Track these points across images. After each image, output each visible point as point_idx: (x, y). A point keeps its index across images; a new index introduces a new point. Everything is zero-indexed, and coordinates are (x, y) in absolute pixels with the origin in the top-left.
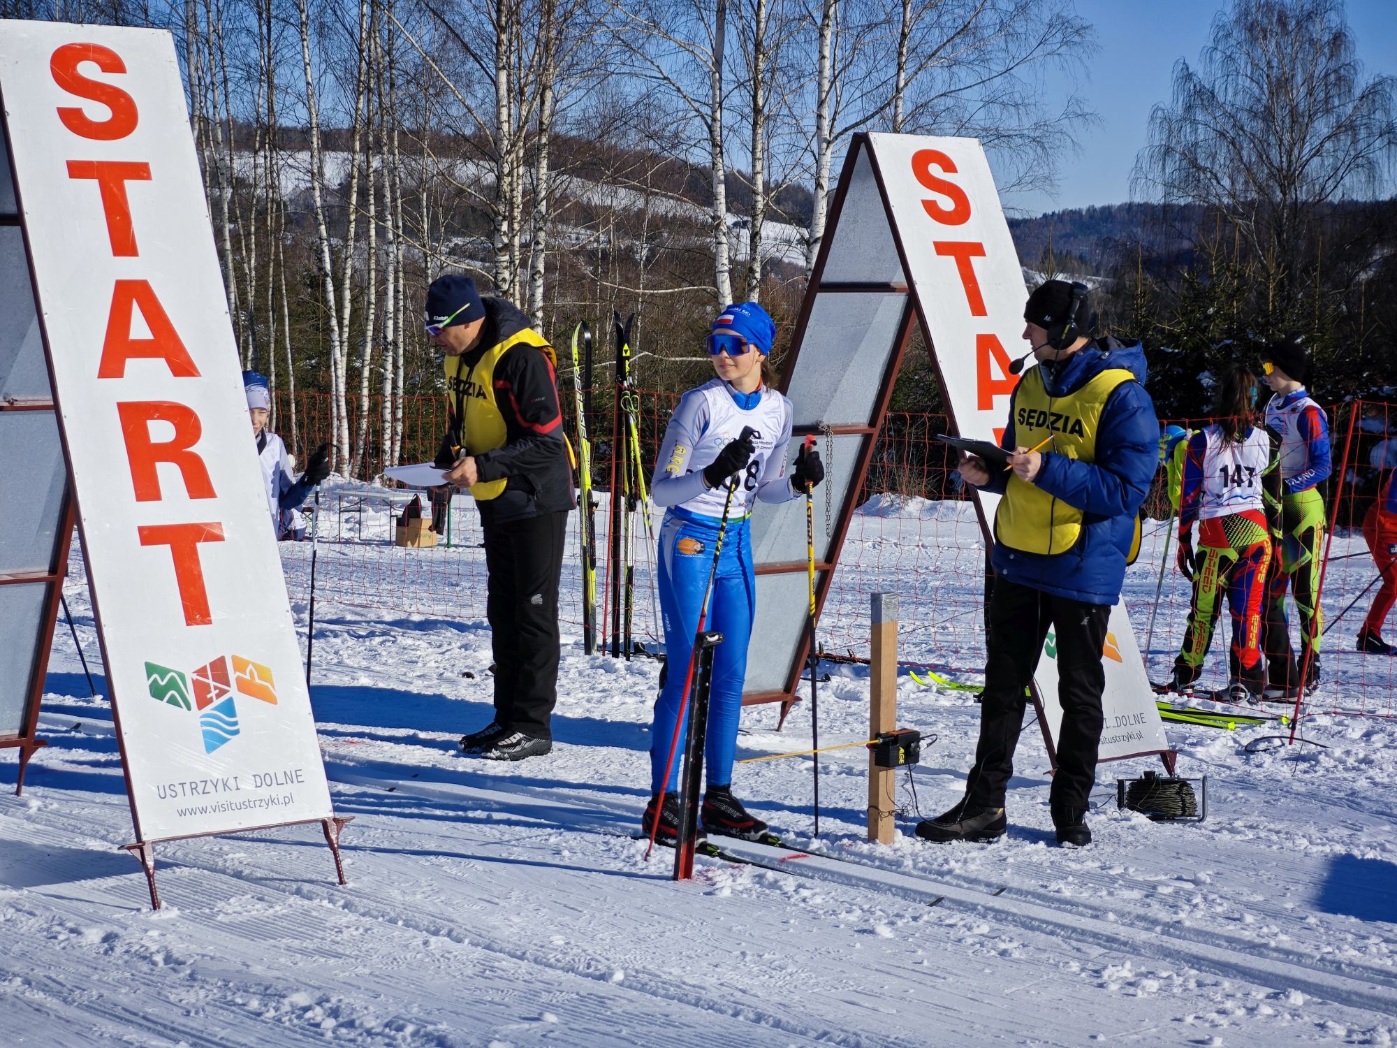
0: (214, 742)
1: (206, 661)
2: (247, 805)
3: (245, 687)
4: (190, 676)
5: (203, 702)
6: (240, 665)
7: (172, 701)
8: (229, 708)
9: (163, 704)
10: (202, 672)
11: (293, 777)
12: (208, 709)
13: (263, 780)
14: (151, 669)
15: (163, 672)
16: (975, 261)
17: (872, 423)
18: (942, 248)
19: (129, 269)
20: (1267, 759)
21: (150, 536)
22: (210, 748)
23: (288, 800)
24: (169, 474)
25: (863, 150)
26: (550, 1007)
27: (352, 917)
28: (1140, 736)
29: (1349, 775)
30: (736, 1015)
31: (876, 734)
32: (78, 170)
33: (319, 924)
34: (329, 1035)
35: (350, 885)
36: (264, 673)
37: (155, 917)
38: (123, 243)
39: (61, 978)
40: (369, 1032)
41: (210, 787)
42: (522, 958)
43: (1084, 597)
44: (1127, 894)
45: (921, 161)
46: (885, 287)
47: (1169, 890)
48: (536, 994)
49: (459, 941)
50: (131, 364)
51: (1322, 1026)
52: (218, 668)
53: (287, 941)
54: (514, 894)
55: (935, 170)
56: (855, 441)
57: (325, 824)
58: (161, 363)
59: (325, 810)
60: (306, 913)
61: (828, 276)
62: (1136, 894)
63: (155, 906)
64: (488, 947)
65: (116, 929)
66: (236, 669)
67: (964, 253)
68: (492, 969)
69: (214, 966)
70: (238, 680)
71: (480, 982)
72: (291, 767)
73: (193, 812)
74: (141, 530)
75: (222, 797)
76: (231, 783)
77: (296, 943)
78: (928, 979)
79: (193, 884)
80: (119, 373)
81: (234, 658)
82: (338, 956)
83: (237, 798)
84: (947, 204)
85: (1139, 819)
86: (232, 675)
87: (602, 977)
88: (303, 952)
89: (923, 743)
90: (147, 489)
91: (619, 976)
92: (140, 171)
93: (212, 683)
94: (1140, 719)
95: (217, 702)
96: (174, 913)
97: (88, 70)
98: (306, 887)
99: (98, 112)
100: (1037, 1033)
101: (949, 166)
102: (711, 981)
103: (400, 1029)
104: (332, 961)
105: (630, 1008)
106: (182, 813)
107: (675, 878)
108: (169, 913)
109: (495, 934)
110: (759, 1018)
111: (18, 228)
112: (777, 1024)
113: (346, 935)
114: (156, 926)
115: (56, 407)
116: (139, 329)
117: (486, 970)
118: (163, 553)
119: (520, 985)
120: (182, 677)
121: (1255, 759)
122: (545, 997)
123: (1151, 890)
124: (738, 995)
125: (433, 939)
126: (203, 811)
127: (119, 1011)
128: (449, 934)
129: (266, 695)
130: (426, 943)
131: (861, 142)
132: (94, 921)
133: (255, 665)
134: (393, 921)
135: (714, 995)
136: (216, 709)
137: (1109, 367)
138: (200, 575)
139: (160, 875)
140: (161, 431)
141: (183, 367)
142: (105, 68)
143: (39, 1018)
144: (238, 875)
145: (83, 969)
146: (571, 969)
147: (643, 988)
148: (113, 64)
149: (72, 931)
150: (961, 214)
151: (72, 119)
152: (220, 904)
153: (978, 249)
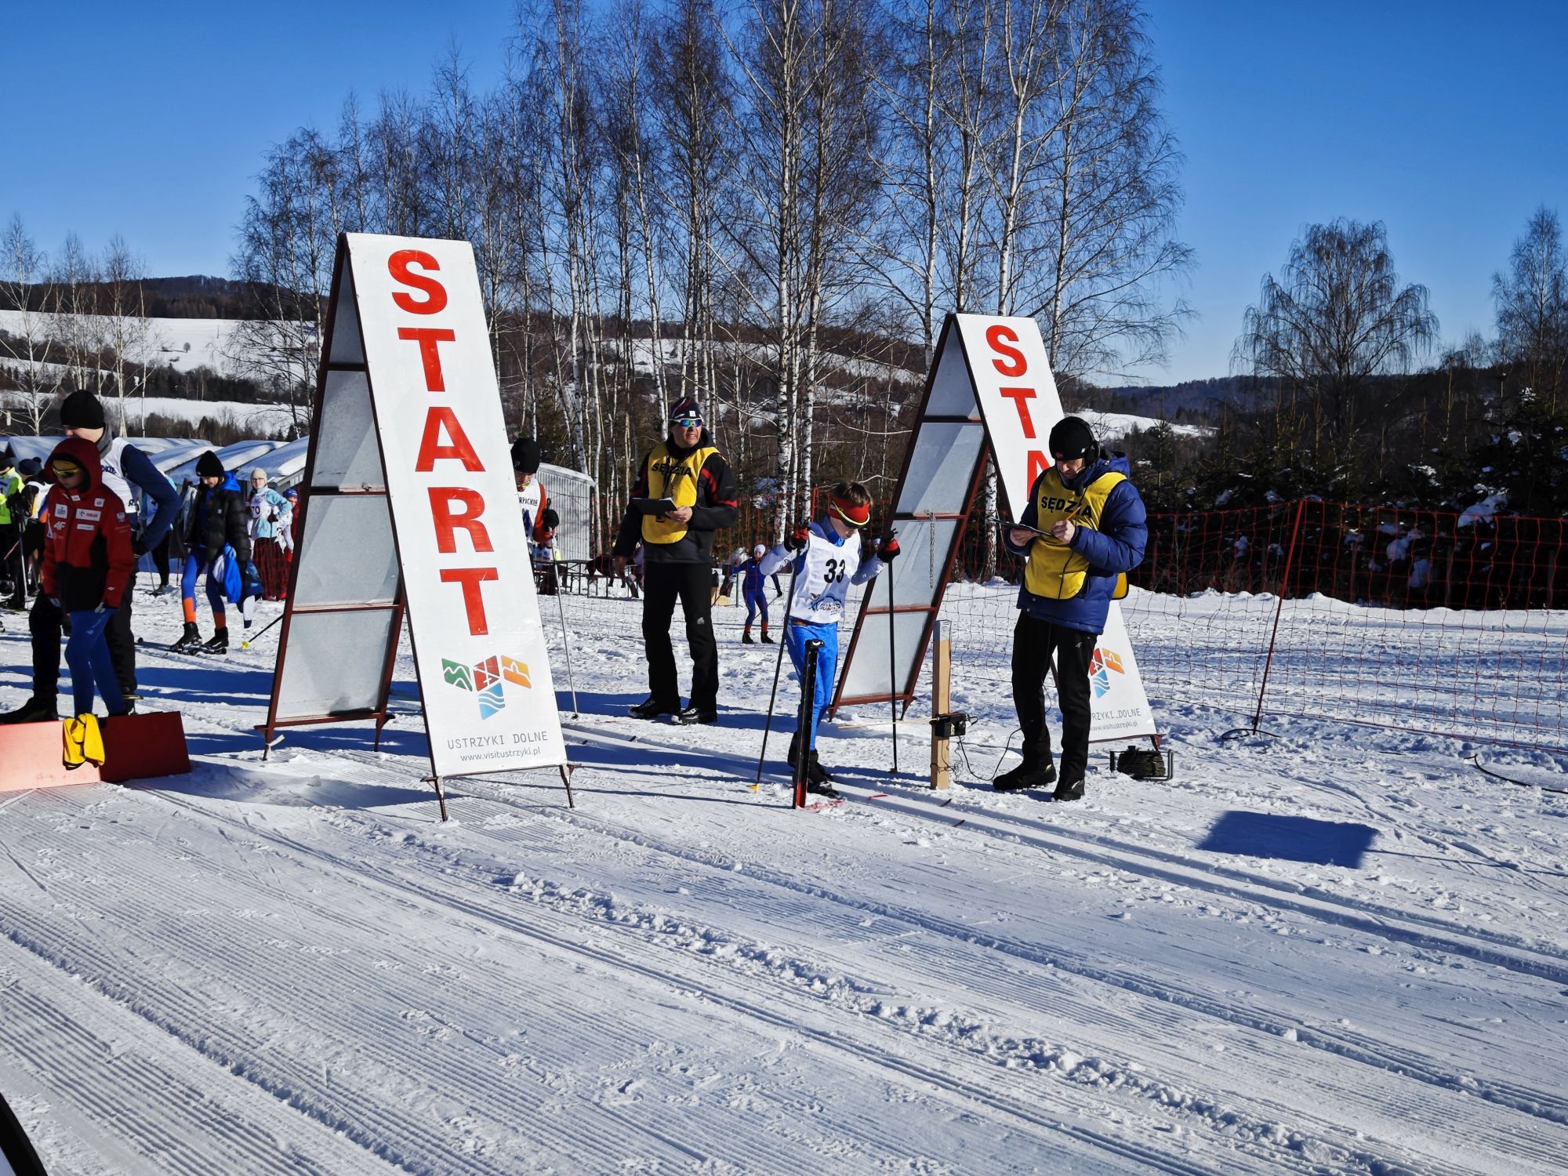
0: (487, 712)
1: (484, 657)
2: (508, 754)
3: (509, 677)
4: (472, 669)
5: (481, 685)
6: (507, 662)
7: (460, 685)
8: (498, 690)
9: (454, 686)
10: (481, 666)
11: (541, 736)
12: (483, 691)
13: (518, 738)
14: (446, 663)
15: (454, 665)
16: (1029, 401)
17: (963, 512)
18: (1006, 392)
19: (438, 399)
20: (1235, 744)
21: (448, 576)
22: (484, 717)
23: (536, 752)
24: (461, 535)
25: (952, 326)
26: (686, 885)
27: (573, 827)
28: (1135, 724)
29: (1288, 755)
30: (809, 892)
31: (935, 714)
32: (406, 334)
33: (549, 832)
34: (537, 899)
35: (577, 808)
36: (523, 667)
37: (444, 826)
38: (435, 382)
39: (371, 863)
40: (563, 898)
41: (483, 742)
42: (678, 855)
43: (1082, 627)
44: (1097, 824)
45: (993, 333)
46: (963, 419)
47: (1128, 822)
48: (680, 877)
49: (640, 844)
50: (438, 462)
51: (1203, 909)
52: (493, 663)
53: (527, 842)
54: (684, 817)
55: (1002, 339)
56: (953, 524)
57: (561, 767)
58: (458, 463)
59: (562, 758)
60: (543, 825)
61: (930, 410)
62: (1105, 824)
63: (444, 818)
64: (658, 848)
65: (414, 833)
66: (504, 664)
67: (1021, 396)
68: (655, 861)
69: (472, 856)
70: (505, 672)
71: (645, 869)
72: (539, 730)
73: (471, 758)
74: (442, 571)
75: (492, 748)
76: (498, 740)
77: (530, 844)
78: (944, 874)
79: (471, 807)
80: (430, 468)
81: (503, 658)
82: (556, 851)
83: (501, 749)
84: (1010, 362)
85: (1124, 778)
86: (501, 669)
87: (728, 868)
88: (534, 849)
89: (968, 724)
90: (446, 544)
91: (738, 867)
92: (448, 335)
93: (487, 674)
94: (1136, 712)
95: (490, 686)
96: (457, 823)
97: (414, 268)
98: (548, 810)
99: (420, 296)
100: (1007, 908)
101: (1012, 336)
102: (797, 872)
103: (583, 896)
104: (551, 855)
105: (739, 886)
106: (464, 758)
107: (794, 807)
108: (453, 824)
109: (664, 840)
110: (824, 894)
111: (362, 374)
112: (835, 898)
113: (565, 839)
114: (442, 831)
115: (387, 493)
116: (444, 439)
117: (651, 862)
118: (457, 587)
119: (672, 871)
120: (467, 669)
121: (1227, 744)
122: (685, 879)
123: (1114, 823)
124: (814, 880)
125: (622, 843)
126: (479, 757)
127: (404, 883)
128: (634, 840)
129: (523, 682)
130: (616, 845)
131: (951, 322)
132: (400, 827)
133: (518, 664)
134: (601, 831)
135: (798, 880)
136: (491, 690)
137: (1110, 471)
138: (481, 603)
139: (446, 802)
140: (457, 507)
141: (474, 465)
142: (426, 267)
143: (349, 886)
144: (506, 801)
145: (387, 857)
146: (709, 863)
147: (752, 875)
148: (429, 262)
149: (386, 834)
150: (1021, 368)
151: (403, 301)
152: (488, 819)
153: (1031, 393)
